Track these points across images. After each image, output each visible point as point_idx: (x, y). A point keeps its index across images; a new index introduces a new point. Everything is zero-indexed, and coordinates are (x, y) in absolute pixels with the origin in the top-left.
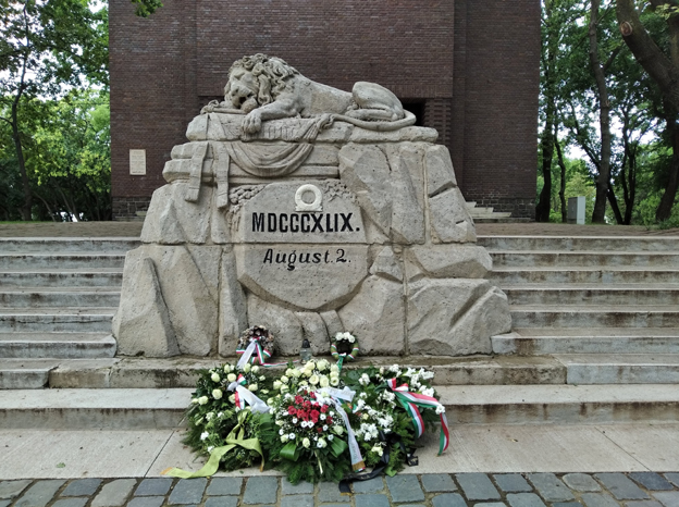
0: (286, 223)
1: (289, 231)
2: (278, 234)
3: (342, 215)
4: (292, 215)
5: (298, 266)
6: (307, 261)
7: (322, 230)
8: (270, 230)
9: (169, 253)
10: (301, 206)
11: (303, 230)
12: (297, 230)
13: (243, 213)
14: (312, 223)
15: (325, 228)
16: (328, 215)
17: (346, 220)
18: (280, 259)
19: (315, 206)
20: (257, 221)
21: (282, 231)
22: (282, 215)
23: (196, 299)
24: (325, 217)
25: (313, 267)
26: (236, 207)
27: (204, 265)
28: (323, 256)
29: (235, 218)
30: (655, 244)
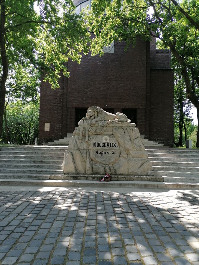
0: (101, 145)
1: (102, 147)
2: (99, 147)
3: (114, 143)
4: (102, 143)
5: (103, 154)
6: (106, 153)
7: (109, 147)
8: (97, 146)
9: (75, 151)
10: (104, 141)
11: (105, 146)
12: (103, 146)
13: (92, 143)
14: (107, 145)
15: (110, 146)
16: (110, 143)
17: (115, 144)
18: (100, 153)
19: (108, 141)
20: (95, 144)
21: (100, 146)
22: (100, 143)
23: (81, 161)
24: (110, 144)
25: (107, 155)
26: (90, 141)
27: (83, 154)
28: (109, 152)
29: (90, 143)
30: (194, 152)
